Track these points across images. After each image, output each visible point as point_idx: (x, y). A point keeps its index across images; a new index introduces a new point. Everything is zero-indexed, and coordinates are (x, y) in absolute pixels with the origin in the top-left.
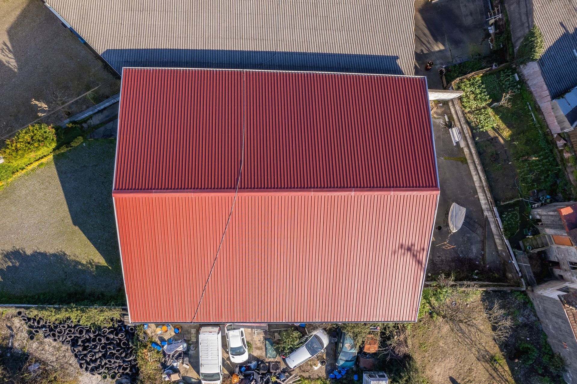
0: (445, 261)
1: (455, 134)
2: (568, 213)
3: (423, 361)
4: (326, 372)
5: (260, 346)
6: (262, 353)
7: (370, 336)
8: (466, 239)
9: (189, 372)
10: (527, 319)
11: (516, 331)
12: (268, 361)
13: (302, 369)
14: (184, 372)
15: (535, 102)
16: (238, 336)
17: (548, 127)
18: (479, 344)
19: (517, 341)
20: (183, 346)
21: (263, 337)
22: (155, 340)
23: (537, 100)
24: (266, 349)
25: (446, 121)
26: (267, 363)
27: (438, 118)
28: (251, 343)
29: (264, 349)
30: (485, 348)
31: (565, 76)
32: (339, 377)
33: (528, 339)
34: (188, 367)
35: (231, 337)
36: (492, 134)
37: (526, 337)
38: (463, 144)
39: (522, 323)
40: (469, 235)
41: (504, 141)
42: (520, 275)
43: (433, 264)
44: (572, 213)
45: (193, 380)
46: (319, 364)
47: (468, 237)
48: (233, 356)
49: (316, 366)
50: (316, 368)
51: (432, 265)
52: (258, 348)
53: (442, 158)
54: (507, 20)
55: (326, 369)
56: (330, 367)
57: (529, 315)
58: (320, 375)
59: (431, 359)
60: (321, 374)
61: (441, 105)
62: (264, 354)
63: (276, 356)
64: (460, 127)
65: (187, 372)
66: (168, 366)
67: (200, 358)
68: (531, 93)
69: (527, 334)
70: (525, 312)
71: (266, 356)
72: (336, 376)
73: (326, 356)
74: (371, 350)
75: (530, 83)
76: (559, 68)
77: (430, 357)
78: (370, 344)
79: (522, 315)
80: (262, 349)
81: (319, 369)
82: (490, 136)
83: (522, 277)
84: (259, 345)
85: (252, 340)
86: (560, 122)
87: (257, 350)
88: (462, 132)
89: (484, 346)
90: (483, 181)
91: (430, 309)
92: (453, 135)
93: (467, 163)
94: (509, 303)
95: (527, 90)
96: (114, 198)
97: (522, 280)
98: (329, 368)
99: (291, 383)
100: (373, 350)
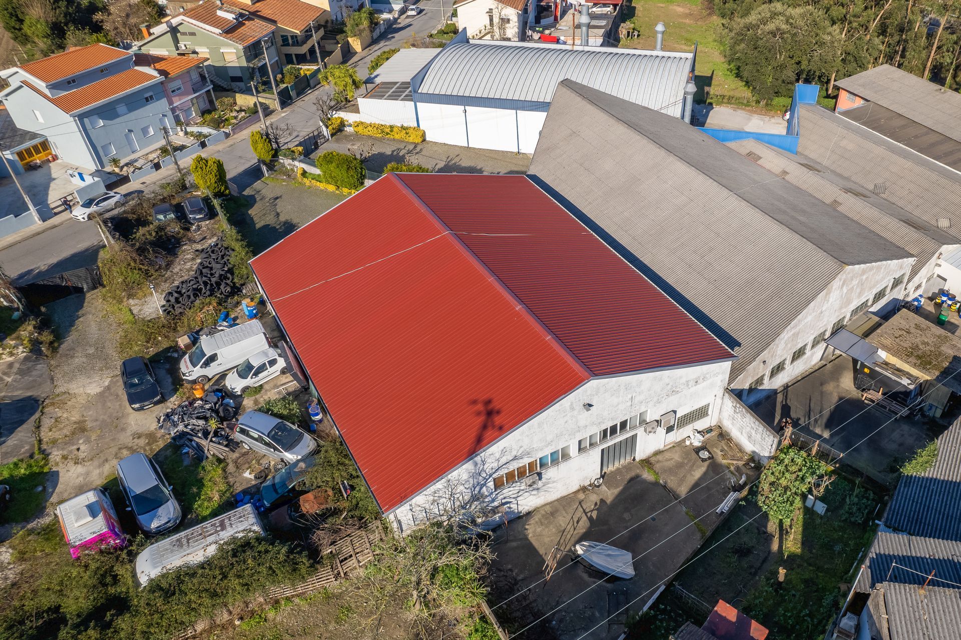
0: (528, 602)
2: (724, 615)
5: (261, 402)
7: (330, 492)
8: (588, 613)
25: (738, 482)
27: (732, 473)
28: (262, 392)
29: (256, 407)
31: (928, 525)
36: (772, 527)
40: (597, 614)
41: (778, 550)
43: (510, 587)
44: (730, 621)
46: (255, 474)
47: (593, 614)
49: (250, 474)
50: (246, 474)
51: (507, 587)
52: (256, 402)
53: (684, 509)
61: (753, 465)
74: (306, 504)
76: (928, 509)
78: (316, 498)
80: (256, 405)
81: (246, 478)
82: (766, 527)
84: (261, 400)
85: (266, 391)
92: (728, 501)
99: (212, 453)
100: (308, 507)
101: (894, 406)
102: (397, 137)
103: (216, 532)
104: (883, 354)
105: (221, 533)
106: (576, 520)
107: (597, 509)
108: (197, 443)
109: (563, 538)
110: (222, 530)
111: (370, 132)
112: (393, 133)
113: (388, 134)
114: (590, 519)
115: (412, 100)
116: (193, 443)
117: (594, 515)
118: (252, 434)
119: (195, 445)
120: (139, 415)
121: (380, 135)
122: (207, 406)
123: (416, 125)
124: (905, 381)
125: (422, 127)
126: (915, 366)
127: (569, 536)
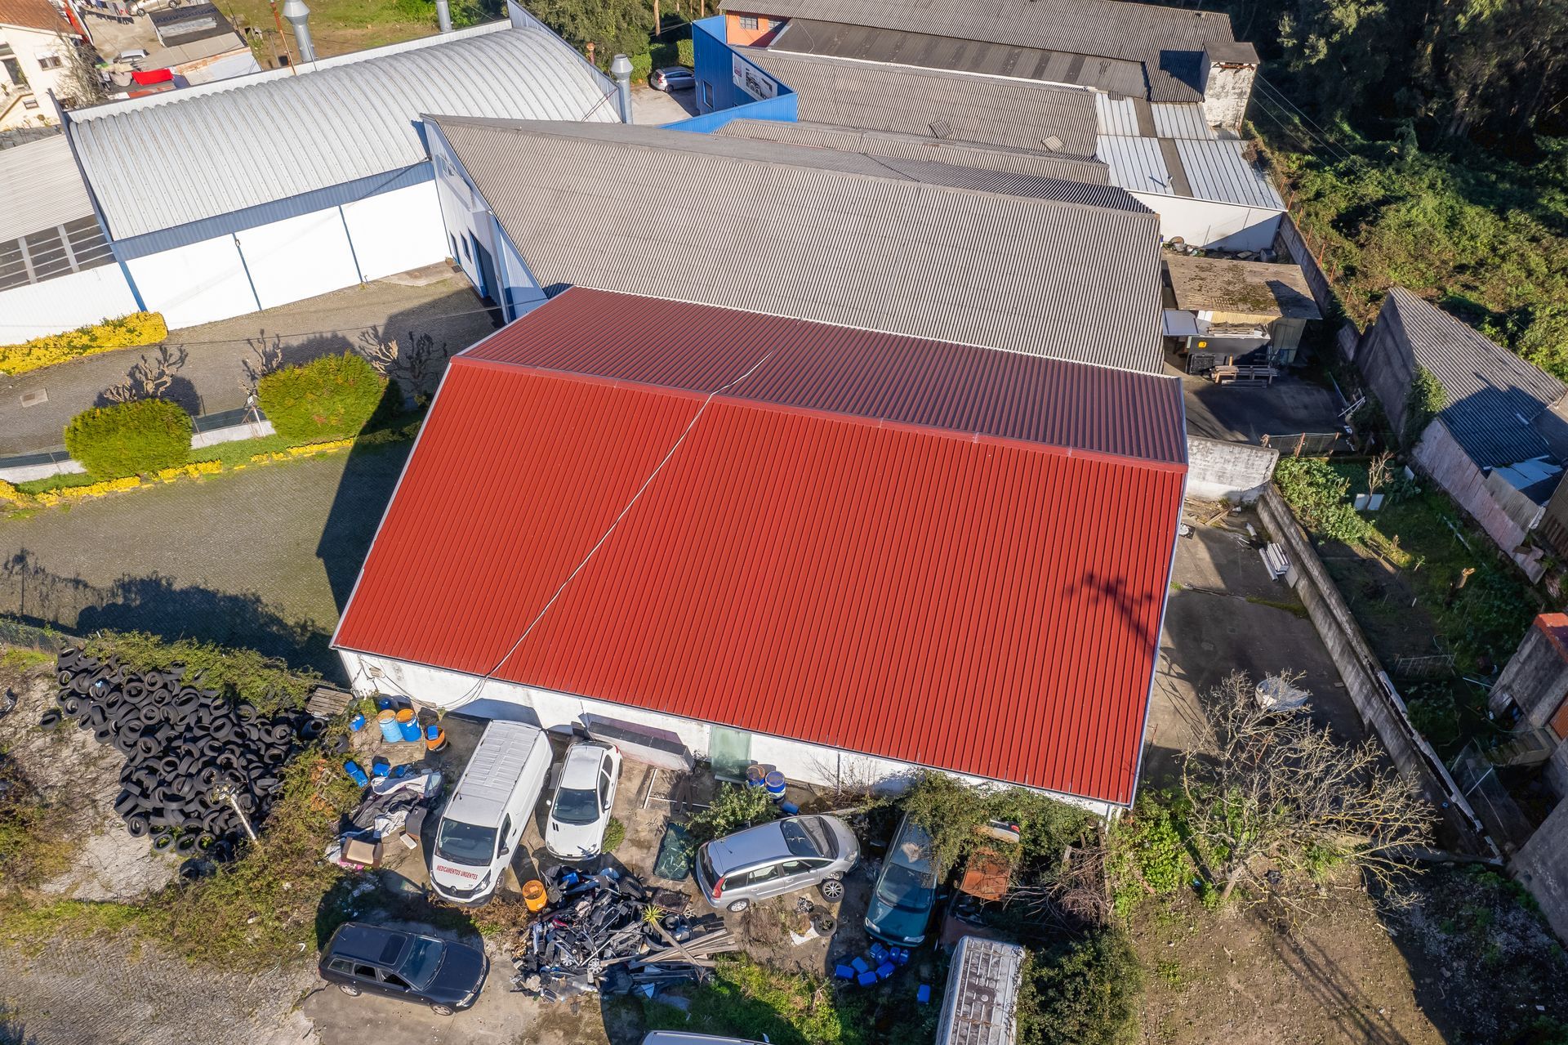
1: (1274, 558)
2: (1561, 625)
3: (1167, 1014)
4: (826, 962)
5: (648, 838)
6: (643, 859)
7: (988, 850)
9: (406, 862)
10: (1523, 939)
11: (1494, 987)
12: (655, 885)
13: (753, 934)
14: (391, 859)
15: (1459, 509)
16: (594, 761)
17: (1497, 547)
18: (1368, 1007)
19: (1507, 1023)
20: (429, 781)
21: (666, 817)
22: (361, 762)
23: (1461, 501)
24: (662, 847)
25: (1250, 536)
26: (649, 888)
27: (1230, 532)
28: (625, 825)
29: (655, 850)
30: (1390, 1026)
32: (866, 978)
33: (1541, 1008)
34: (412, 845)
35: (574, 760)
36: (1361, 550)
37: (1531, 1002)
38: (1292, 577)
39: (1507, 952)
41: (1394, 568)
42: (1479, 826)
45: (407, 887)
46: (812, 929)
48: (556, 822)
49: (802, 935)
50: (797, 940)
52: (639, 844)
53: (1244, 599)
54: (1377, 403)
55: (830, 953)
56: (845, 947)
57: (1528, 929)
58: (806, 964)
59: (1198, 1017)
60: (808, 963)
61: (1237, 507)
62: (649, 863)
63: (685, 876)
64: (1283, 541)
65: (402, 860)
66: (359, 829)
67: (464, 776)
68: (1446, 493)
69: (1532, 991)
70: (1511, 917)
71: (654, 870)
72: (856, 973)
73: (841, 913)
74: (984, 888)
75: (1438, 476)
77: (1193, 1012)
78: (984, 871)
79: (1502, 926)
80: (649, 848)
81: (806, 946)
82: (1356, 555)
83: (1484, 832)
84: (644, 835)
85: (629, 818)
86: (1515, 514)
87: (634, 848)
88: (1290, 551)
89: (1387, 1017)
90: (1349, 631)
91: (1195, 875)
92: (1269, 560)
93: (1307, 616)
94: (1453, 892)
95: (1437, 494)
96: (450, 365)
97: (1488, 839)
98: (841, 950)
99: (705, 956)
100: (990, 889)
101: (1256, 371)
102: (109, 346)
103: (990, 1004)
104: (1206, 316)
105: (999, 998)
106: (1170, 689)
107: (1173, 662)
108: (658, 965)
109: (1186, 716)
110: (992, 993)
111: (44, 358)
112: (99, 342)
113: (85, 348)
114: (1179, 676)
115: (112, 259)
116: (647, 970)
117: (1177, 669)
118: (757, 874)
119: (657, 971)
120: (480, 1011)
121: (69, 358)
122: (605, 901)
123: (136, 308)
124: (1258, 335)
125: (151, 309)
126: (1252, 311)
127: (1189, 711)
